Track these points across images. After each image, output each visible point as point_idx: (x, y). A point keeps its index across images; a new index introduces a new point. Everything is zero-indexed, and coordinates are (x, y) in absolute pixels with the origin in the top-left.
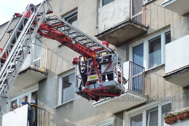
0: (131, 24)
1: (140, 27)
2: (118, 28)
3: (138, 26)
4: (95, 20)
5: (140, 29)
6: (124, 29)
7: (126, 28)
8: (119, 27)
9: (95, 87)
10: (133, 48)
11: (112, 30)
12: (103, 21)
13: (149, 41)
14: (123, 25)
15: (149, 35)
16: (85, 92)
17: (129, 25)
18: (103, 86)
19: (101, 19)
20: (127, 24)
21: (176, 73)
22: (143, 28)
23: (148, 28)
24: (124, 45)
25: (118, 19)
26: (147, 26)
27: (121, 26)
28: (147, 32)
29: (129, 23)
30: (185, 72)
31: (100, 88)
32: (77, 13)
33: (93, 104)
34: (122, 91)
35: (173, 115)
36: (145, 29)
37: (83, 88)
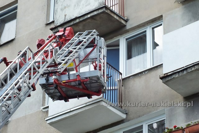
0: (106, 11)
1: (118, 18)
2: (86, 17)
3: (115, 17)
4: (45, 15)
5: (118, 20)
6: (95, 19)
7: (98, 18)
8: (89, 16)
11: (77, 21)
12: (62, 10)
13: (127, 39)
14: (95, 13)
15: (128, 31)
17: (103, 12)
19: (60, 7)
20: (100, 11)
22: (121, 20)
23: (126, 21)
25: (86, 6)
26: (126, 18)
27: (92, 14)
28: (125, 26)
29: (104, 9)
30: (195, 70)
31: (78, 79)
32: (16, 8)
33: (45, 120)
35: (178, 128)
36: (123, 22)
37: (54, 77)
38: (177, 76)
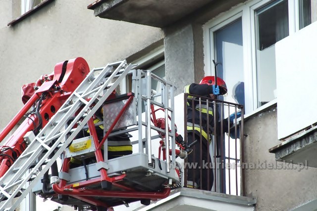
9: (87, 174)
16: (59, 192)
18: (109, 172)
21: (304, 140)
24: (187, 28)
31: (102, 179)
34: (170, 183)
37: (53, 180)
38: (298, 148)
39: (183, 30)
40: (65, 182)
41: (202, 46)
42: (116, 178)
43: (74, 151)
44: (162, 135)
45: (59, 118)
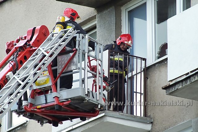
9: (46, 100)
10: (129, 12)
16: (28, 111)
18: (60, 99)
21: (184, 82)
24: (111, 8)
31: (55, 103)
34: (99, 107)
37: (24, 103)
38: (180, 87)
39: (109, 10)
40: (32, 105)
41: (121, 20)
42: (65, 103)
43: (38, 85)
44: (95, 76)
45: (29, 64)
